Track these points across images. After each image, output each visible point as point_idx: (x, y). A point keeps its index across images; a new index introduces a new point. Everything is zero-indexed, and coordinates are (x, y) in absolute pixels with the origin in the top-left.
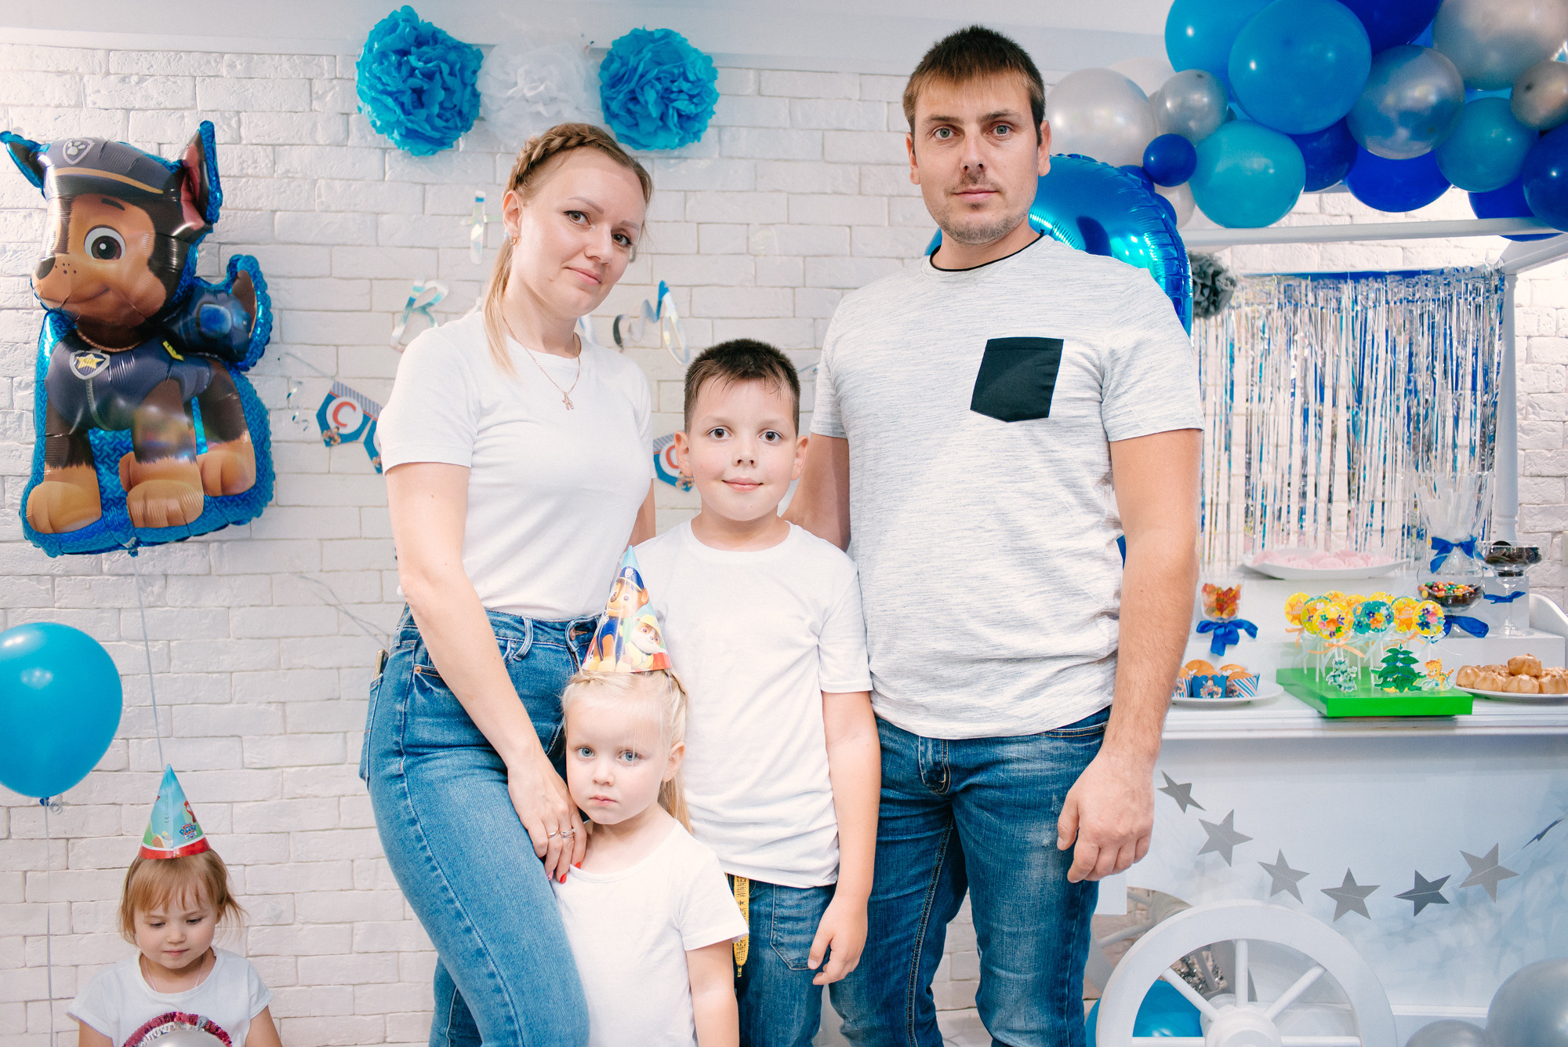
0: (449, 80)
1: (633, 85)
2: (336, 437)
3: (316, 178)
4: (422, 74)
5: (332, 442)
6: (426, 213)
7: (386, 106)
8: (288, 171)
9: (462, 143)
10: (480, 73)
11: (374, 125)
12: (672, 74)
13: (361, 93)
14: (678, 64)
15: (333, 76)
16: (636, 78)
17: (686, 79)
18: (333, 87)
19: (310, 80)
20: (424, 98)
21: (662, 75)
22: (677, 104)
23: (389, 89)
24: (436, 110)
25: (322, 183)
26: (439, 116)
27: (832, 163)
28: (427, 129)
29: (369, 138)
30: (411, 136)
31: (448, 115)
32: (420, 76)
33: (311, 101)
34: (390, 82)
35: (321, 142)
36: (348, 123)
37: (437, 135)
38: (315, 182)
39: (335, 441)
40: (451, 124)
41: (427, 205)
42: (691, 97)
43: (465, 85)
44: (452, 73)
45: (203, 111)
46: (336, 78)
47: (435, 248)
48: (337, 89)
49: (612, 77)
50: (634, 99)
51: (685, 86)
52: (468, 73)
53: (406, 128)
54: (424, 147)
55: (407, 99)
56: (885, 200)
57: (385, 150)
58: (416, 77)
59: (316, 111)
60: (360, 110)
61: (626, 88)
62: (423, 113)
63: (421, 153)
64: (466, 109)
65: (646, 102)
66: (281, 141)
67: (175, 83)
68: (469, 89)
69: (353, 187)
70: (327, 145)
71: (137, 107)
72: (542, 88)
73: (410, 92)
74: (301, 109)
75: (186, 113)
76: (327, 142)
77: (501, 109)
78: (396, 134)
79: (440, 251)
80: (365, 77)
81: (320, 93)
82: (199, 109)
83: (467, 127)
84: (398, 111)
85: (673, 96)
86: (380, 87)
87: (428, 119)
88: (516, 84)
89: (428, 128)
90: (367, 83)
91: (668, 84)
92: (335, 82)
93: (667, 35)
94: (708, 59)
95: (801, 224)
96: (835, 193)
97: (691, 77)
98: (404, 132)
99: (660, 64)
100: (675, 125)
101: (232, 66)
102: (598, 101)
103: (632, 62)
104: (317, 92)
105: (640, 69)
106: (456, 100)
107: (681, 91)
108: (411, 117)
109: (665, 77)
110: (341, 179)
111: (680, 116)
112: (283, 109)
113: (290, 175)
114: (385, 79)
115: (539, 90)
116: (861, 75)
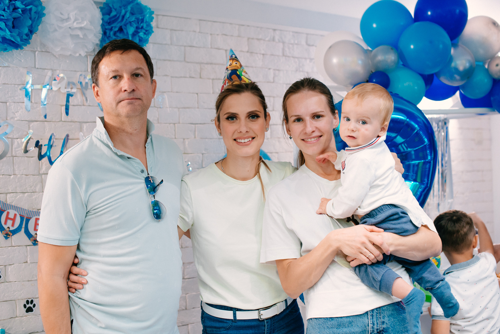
0: (34, 15)
1: (122, 23)
4: (22, 11)
14: (142, 15)
16: (124, 20)
24: (26, 30)
27: (188, 62)
42: (146, 31)
47: (5, 103)
49: (110, 19)
50: (120, 30)
55: (10, 24)
56: (211, 81)
58: (19, 12)
61: (118, 25)
62: (17, 31)
64: (35, 29)
65: (128, 34)
73: (12, 20)
77: (56, 30)
83: (31, 38)
87: (21, 35)
88: (69, 20)
91: (138, 24)
95: (177, 92)
96: (190, 77)
103: (123, 13)
105: (127, 17)
106: (34, 25)
107: (142, 28)
108: (13, 34)
116: (200, 20)
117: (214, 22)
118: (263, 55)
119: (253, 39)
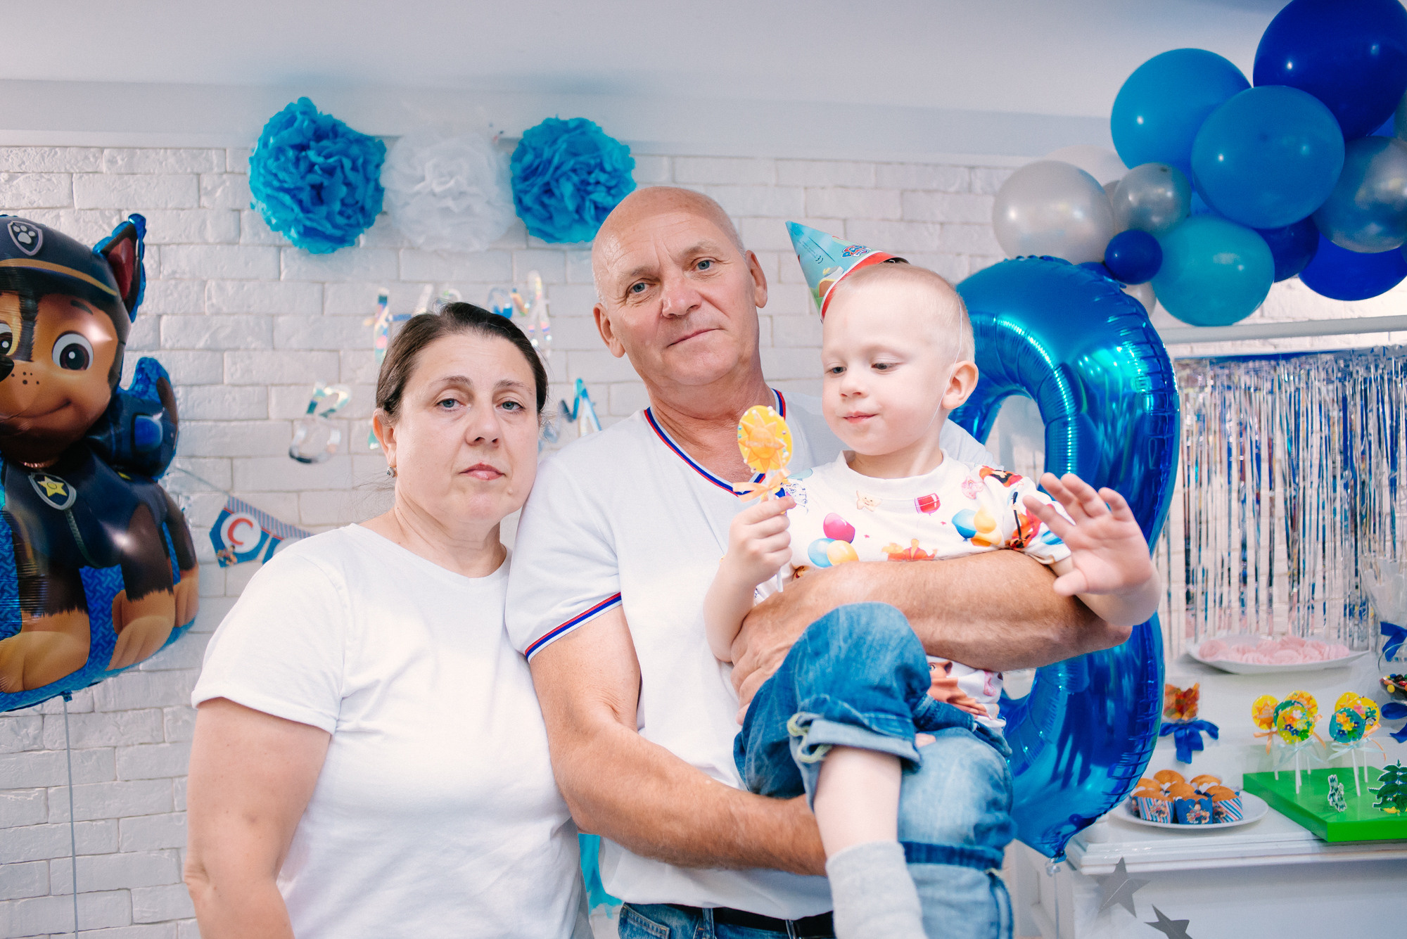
0: (351, 176)
1: (547, 177)
2: (232, 557)
3: (205, 278)
4: (322, 169)
5: (227, 562)
6: (325, 313)
7: (283, 205)
8: (174, 272)
9: (362, 239)
10: (384, 167)
11: (269, 222)
12: (588, 165)
13: (255, 191)
14: (595, 155)
15: (223, 170)
16: (551, 170)
17: (603, 170)
18: (224, 182)
19: (198, 175)
20: (324, 194)
21: (578, 166)
22: (595, 197)
23: (286, 186)
24: (337, 207)
25: (212, 284)
26: (341, 213)
28: (328, 229)
29: (263, 235)
30: (309, 234)
31: (349, 211)
32: (319, 172)
33: (200, 197)
34: (287, 179)
35: (211, 240)
36: (240, 220)
37: (338, 233)
38: (204, 283)
39: (230, 560)
40: (353, 221)
41: (327, 305)
42: (609, 189)
43: (367, 180)
44: (354, 168)
45: (80, 209)
46: (226, 172)
47: (336, 351)
48: (228, 184)
49: (525, 170)
50: (548, 191)
51: (603, 178)
52: (371, 168)
53: (305, 227)
54: (326, 245)
55: (306, 196)
57: (280, 248)
58: (315, 172)
59: (204, 207)
60: (253, 207)
61: (540, 181)
62: (323, 210)
63: (320, 252)
64: (369, 204)
65: (562, 196)
66: (167, 240)
67: (49, 180)
68: (372, 185)
69: (246, 288)
70: (220, 243)
71: (7, 206)
72: (452, 183)
73: (308, 188)
74: (187, 206)
75: (62, 212)
76: (218, 241)
77: (407, 204)
78: (293, 233)
79: (342, 353)
80: (259, 174)
81: (209, 188)
82: (77, 207)
83: (369, 223)
84: (297, 209)
85: (590, 188)
86: (276, 183)
87: (329, 217)
88: (423, 179)
89: (329, 226)
90: (261, 179)
91: (584, 176)
92: (225, 176)
93: (582, 125)
94: (625, 149)
97: (608, 167)
98: (301, 229)
99: (575, 155)
100: (592, 218)
101: (112, 161)
102: (509, 195)
103: (547, 154)
104: (206, 188)
105: (556, 161)
106: (359, 195)
107: (598, 183)
108: (310, 215)
109: (581, 169)
110: (233, 279)
111: (596, 208)
112: (170, 206)
113: (178, 276)
114: (282, 175)
115: (448, 186)
116: (777, 159)
117: (813, 160)
118: (942, 224)
119: (914, 191)
